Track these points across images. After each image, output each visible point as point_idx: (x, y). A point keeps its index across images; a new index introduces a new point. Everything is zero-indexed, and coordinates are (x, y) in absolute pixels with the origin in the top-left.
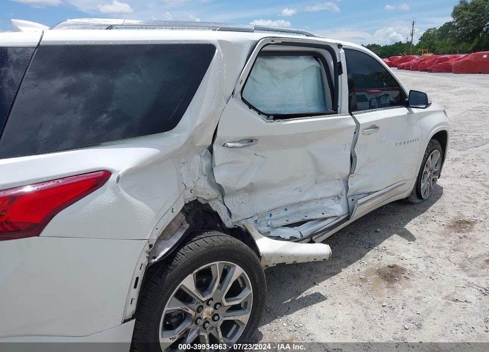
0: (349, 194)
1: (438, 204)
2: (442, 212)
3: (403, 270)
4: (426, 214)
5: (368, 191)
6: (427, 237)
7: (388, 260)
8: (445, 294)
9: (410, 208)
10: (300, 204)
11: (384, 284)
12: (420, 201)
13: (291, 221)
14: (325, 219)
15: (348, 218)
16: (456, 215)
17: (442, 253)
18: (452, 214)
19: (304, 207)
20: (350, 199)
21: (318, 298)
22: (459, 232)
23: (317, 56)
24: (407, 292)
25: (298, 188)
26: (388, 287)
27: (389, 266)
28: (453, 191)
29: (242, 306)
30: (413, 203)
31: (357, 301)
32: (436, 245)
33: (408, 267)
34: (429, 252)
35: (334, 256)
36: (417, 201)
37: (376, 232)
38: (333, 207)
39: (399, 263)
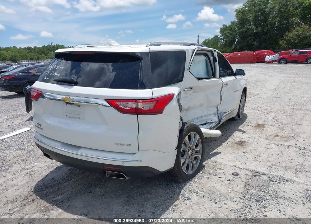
0: (219, 113)
1: (247, 120)
2: (250, 122)
3: (245, 142)
4: (244, 124)
5: (225, 111)
6: (248, 131)
7: (237, 140)
8: (264, 147)
9: (236, 122)
10: (202, 117)
11: (240, 147)
12: (239, 119)
13: (202, 123)
14: (212, 123)
15: (219, 123)
16: (256, 123)
17: (257, 135)
18: (254, 123)
19: (203, 118)
20: (219, 115)
21: (217, 153)
22: (260, 128)
23: (205, 55)
24: (250, 148)
25: (201, 110)
26: (242, 147)
27: (239, 141)
28: (250, 115)
29: (198, 152)
30: (237, 120)
31: (233, 153)
32: (253, 133)
33: (247, 141)
34: (252, 135)
35: (222, 135)
36: (238, 119)
37: (227, 131)
38: (214, 118)
39: (242, 140)
